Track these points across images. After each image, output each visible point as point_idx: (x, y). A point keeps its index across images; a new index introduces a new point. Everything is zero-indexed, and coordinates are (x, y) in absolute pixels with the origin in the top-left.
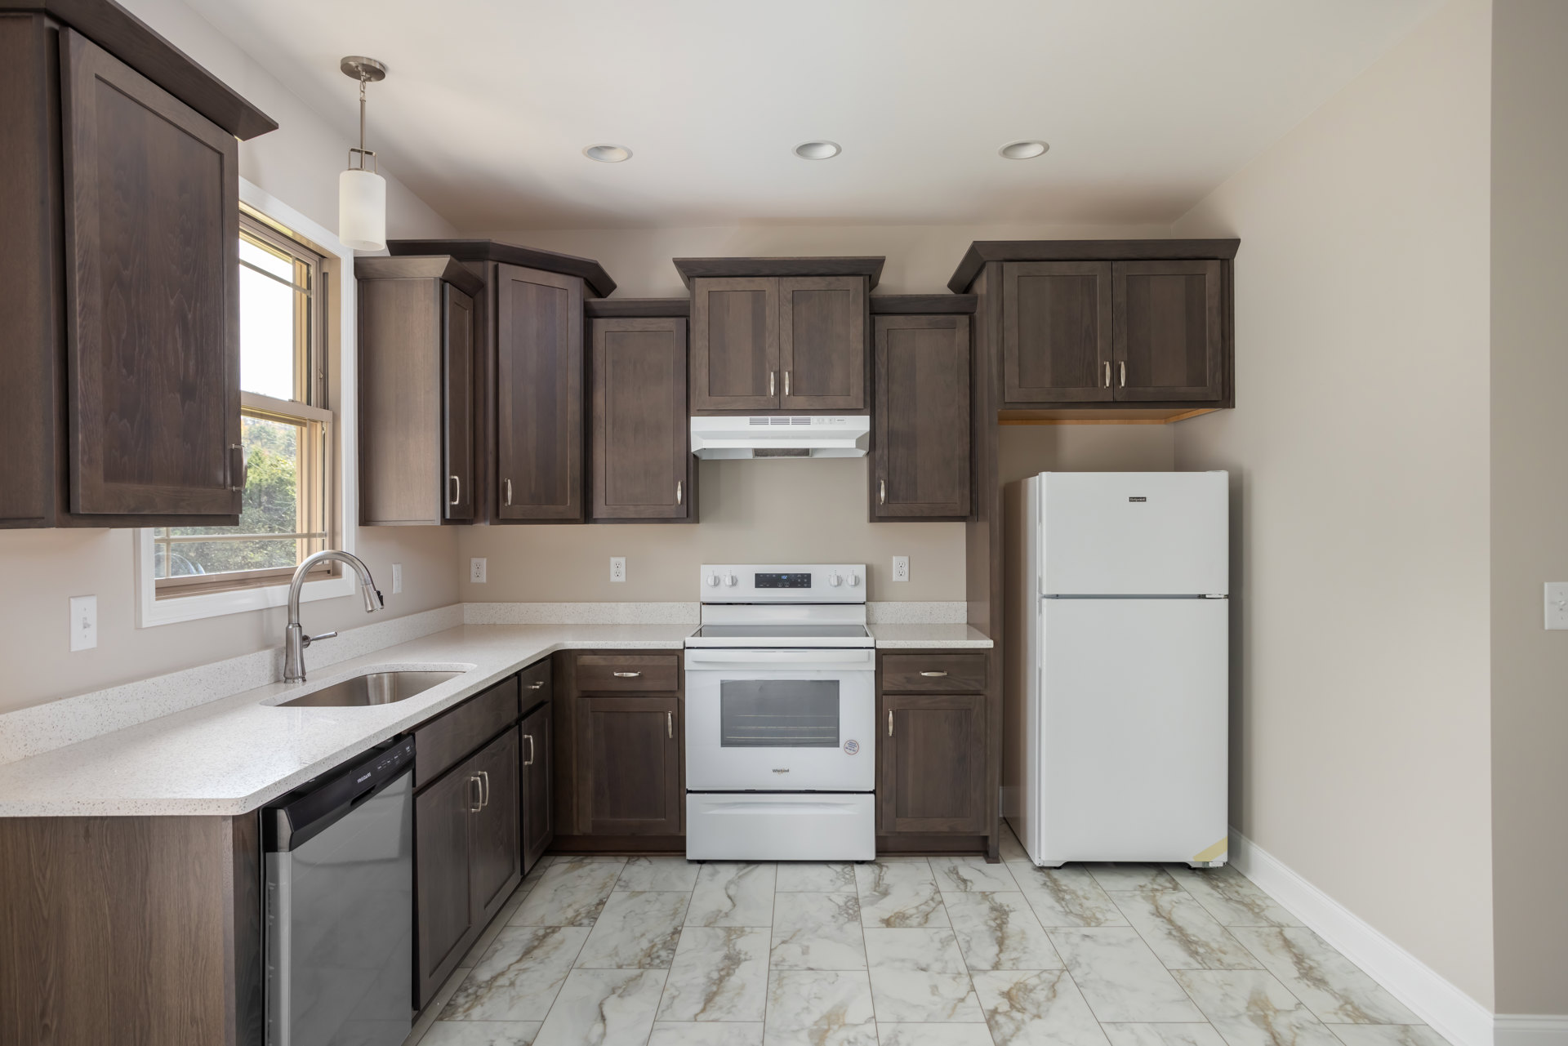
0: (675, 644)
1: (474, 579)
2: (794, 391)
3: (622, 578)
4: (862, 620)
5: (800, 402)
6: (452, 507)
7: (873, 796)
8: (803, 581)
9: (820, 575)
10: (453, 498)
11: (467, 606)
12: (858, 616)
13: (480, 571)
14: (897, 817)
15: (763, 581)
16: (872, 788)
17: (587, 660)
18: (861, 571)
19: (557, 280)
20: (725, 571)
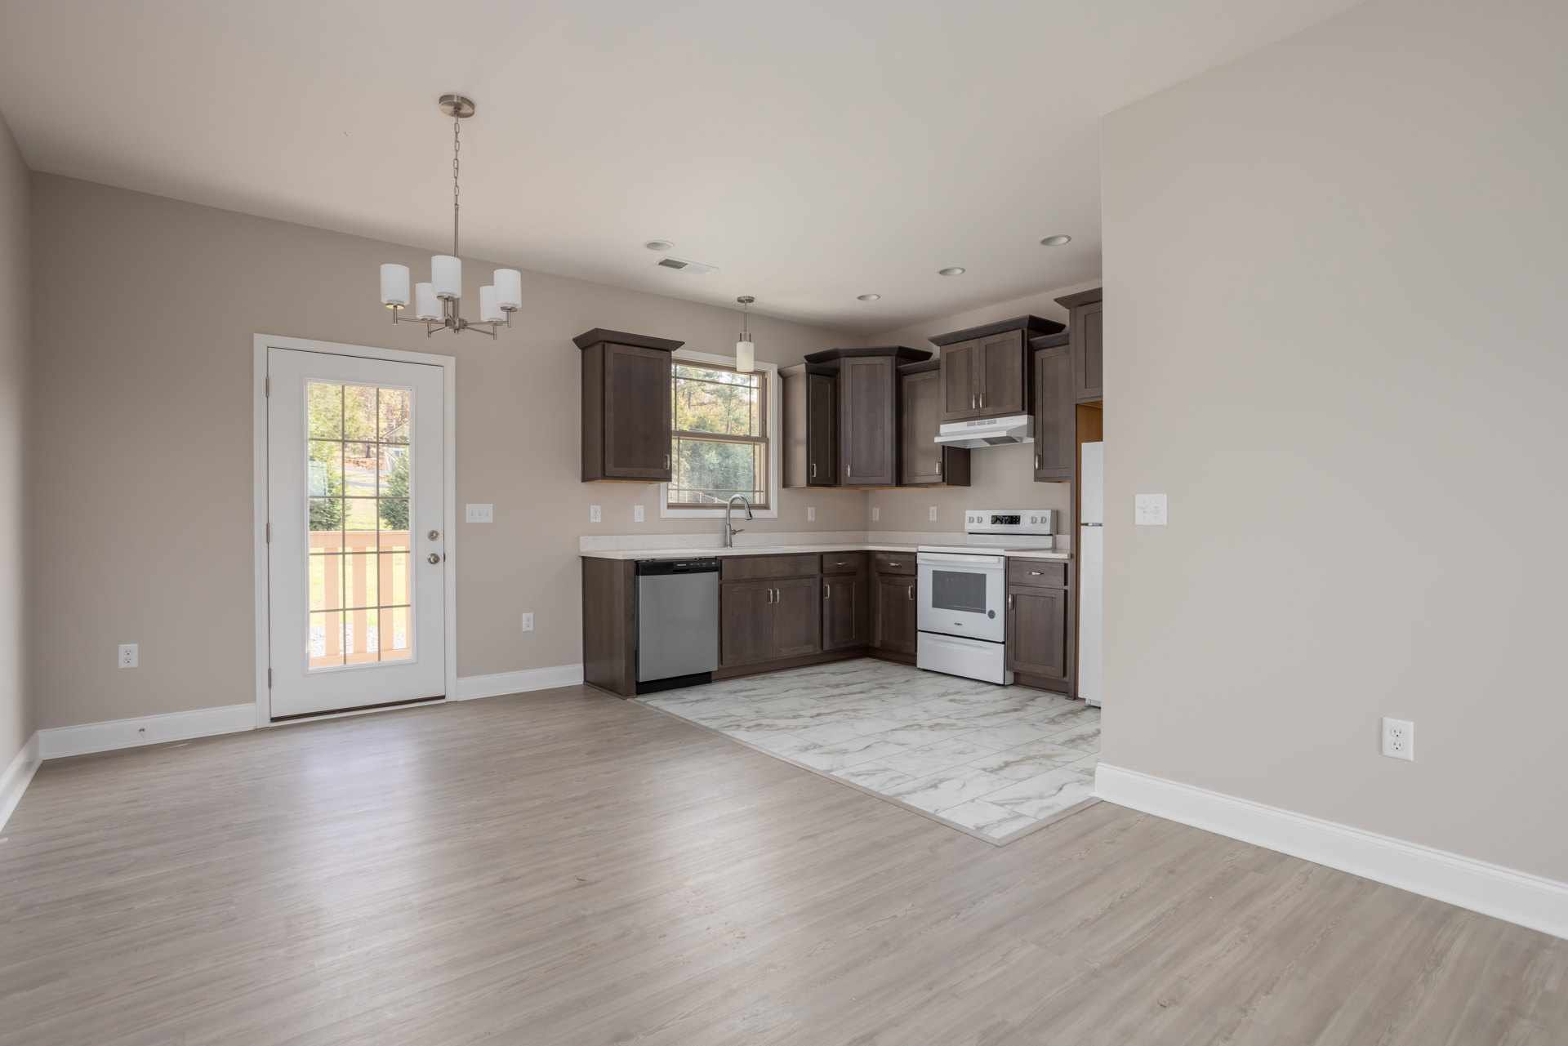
0: (913, 550)
1: (874, 519)
2: (986, 404)
3: (935, 519)
4: (1049, 545)
5: (989, 410)
6: (813, 478)
7: (1003, 646)
8: (1014, 520)
9: (1026, 517)
10: (813, 474)
11: (870, 532)
12: (1048, 542)
13: (876, 515)
14: (1015, 659)
15: (997, 520)
16: (1002, 640)
17: (880, 556)
18: (1048, 514)
19: (877, 360)
20: (975, 514)
